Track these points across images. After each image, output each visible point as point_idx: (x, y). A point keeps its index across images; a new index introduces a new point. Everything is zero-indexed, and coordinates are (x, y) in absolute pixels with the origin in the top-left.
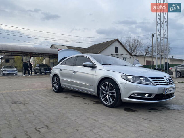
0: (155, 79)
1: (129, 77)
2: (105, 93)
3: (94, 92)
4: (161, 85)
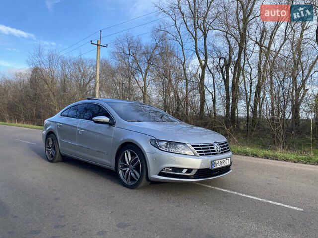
0: (198, 146)
3: (110, 165)
4: (206, 155)
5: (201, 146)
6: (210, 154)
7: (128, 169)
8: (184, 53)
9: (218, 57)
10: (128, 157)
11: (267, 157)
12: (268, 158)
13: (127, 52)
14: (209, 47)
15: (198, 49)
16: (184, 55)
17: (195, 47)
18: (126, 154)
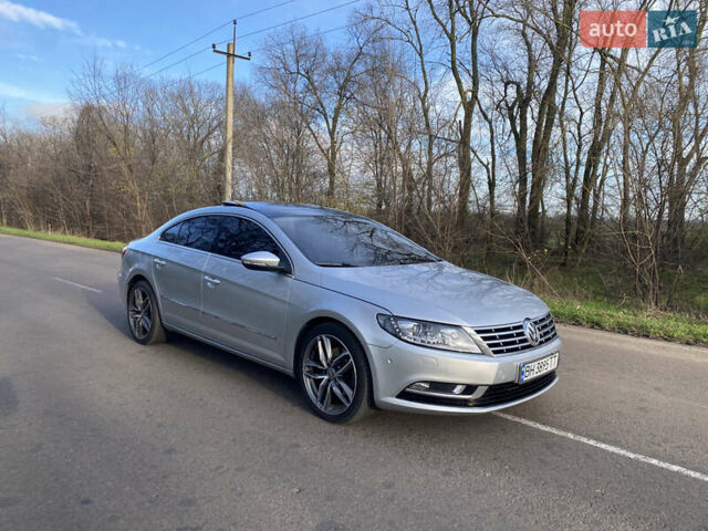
0: (490, 331)
3: (284, 364)
4: (508, 351)
5: (497, 331)
6: (516, 349)
7: (326, 377)
8: (424, 72)
9: (502, 80)
10: (326, 350)
11: (623, 330)
12: (626, 333)
13: (293, 68)
14: (482, 58)
15: (457, 63)
16: (425, 76)
17: (450, 58)
18: (320, 343)
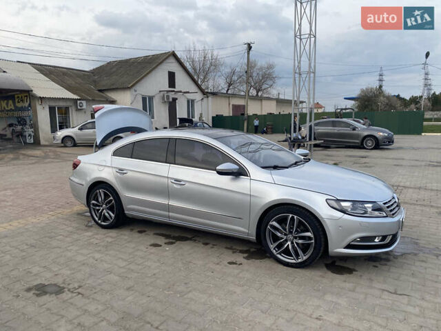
0: (387, 202)
1: (343, 204)
2: (283, 236)
3: (248, 234)
4: (395, 213)
